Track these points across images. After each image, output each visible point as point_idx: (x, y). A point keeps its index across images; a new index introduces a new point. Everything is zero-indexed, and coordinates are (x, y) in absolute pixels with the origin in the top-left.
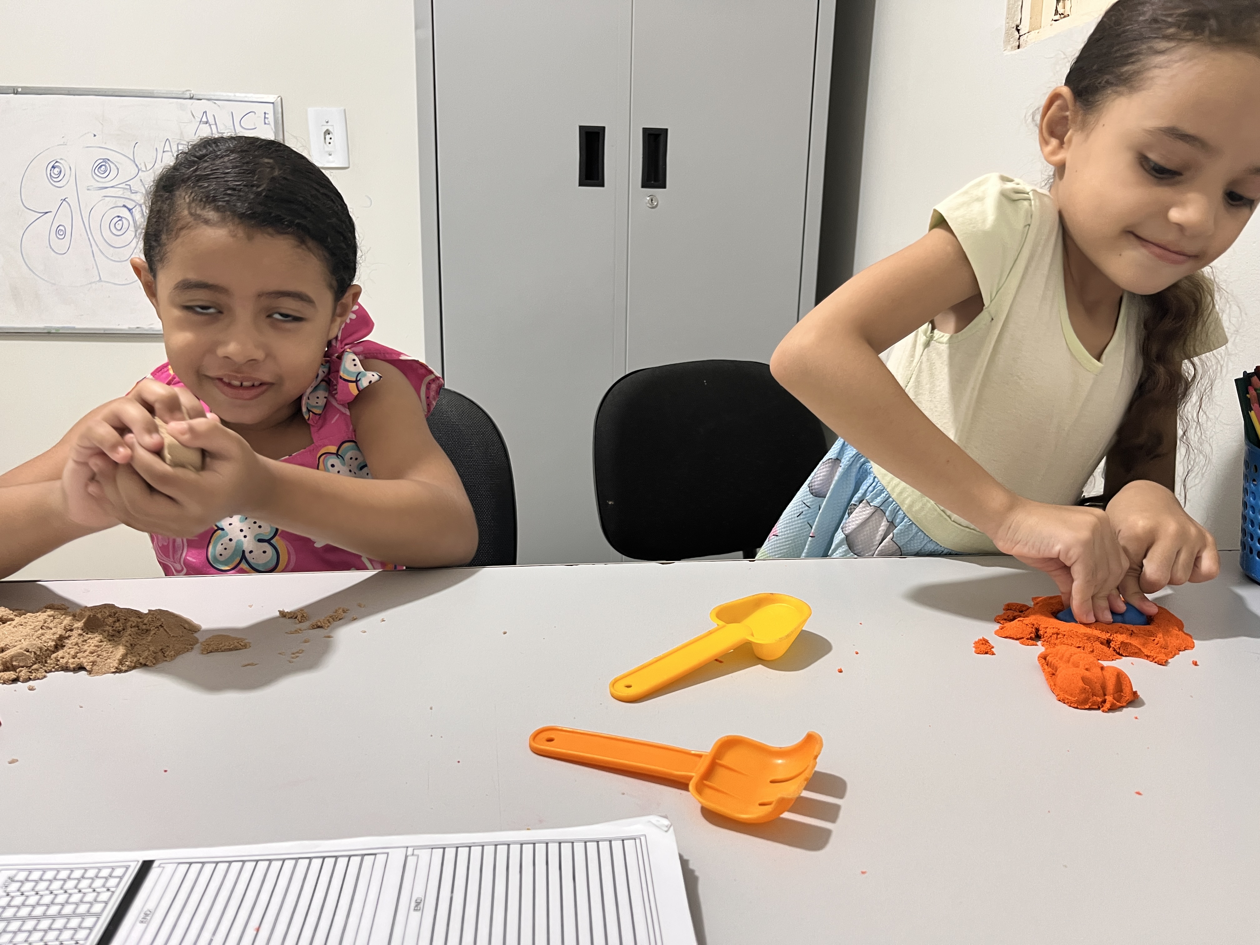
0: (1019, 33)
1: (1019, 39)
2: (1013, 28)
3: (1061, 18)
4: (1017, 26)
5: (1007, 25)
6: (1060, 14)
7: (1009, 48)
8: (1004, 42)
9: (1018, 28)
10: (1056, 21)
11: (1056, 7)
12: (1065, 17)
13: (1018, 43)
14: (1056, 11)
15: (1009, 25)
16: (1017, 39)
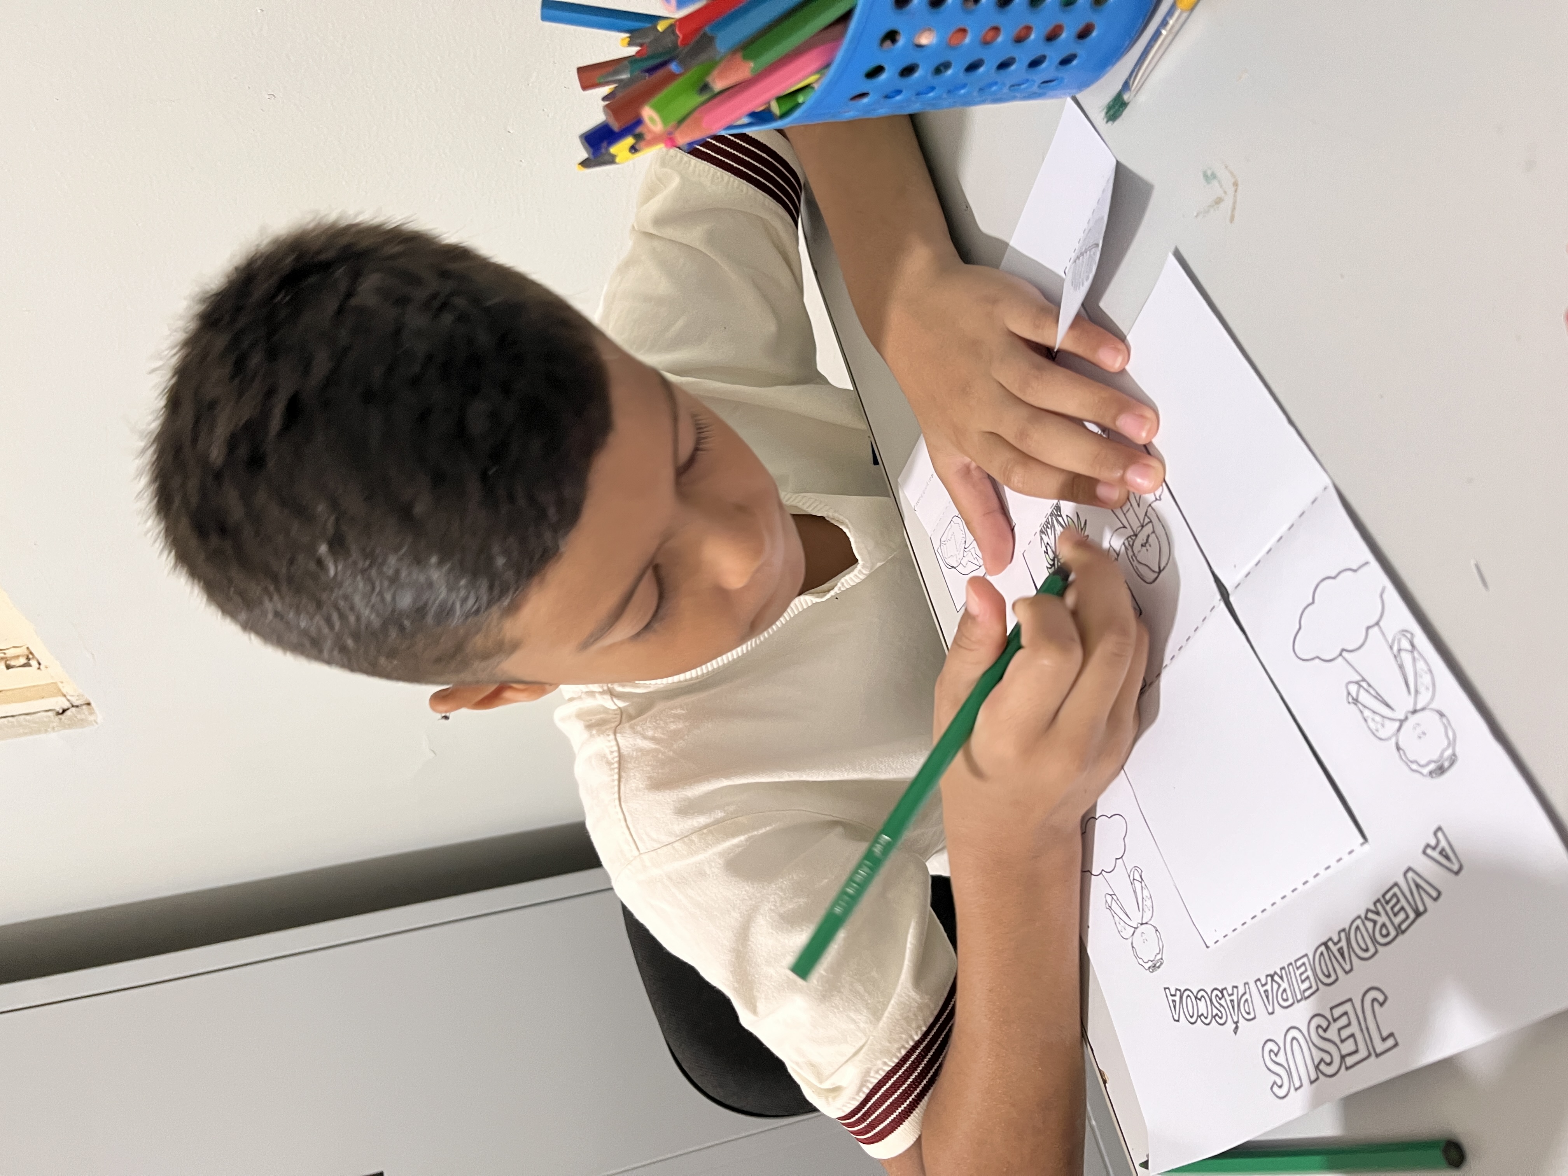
0: (68, 709)
1: (77, 706)
2: (60, 719)
3: (33, 656)
4: (58, 714)
5: (56, 729)
6: (28, 660)
7: (92, 718)
8: (85, 727)
9: (61, 711)
10: (39, 664)
11: (19, 667)
12: (31, 653)
13: (84, 707)
14: (24, 665)
15: (57, 726)
16: (77, 709)
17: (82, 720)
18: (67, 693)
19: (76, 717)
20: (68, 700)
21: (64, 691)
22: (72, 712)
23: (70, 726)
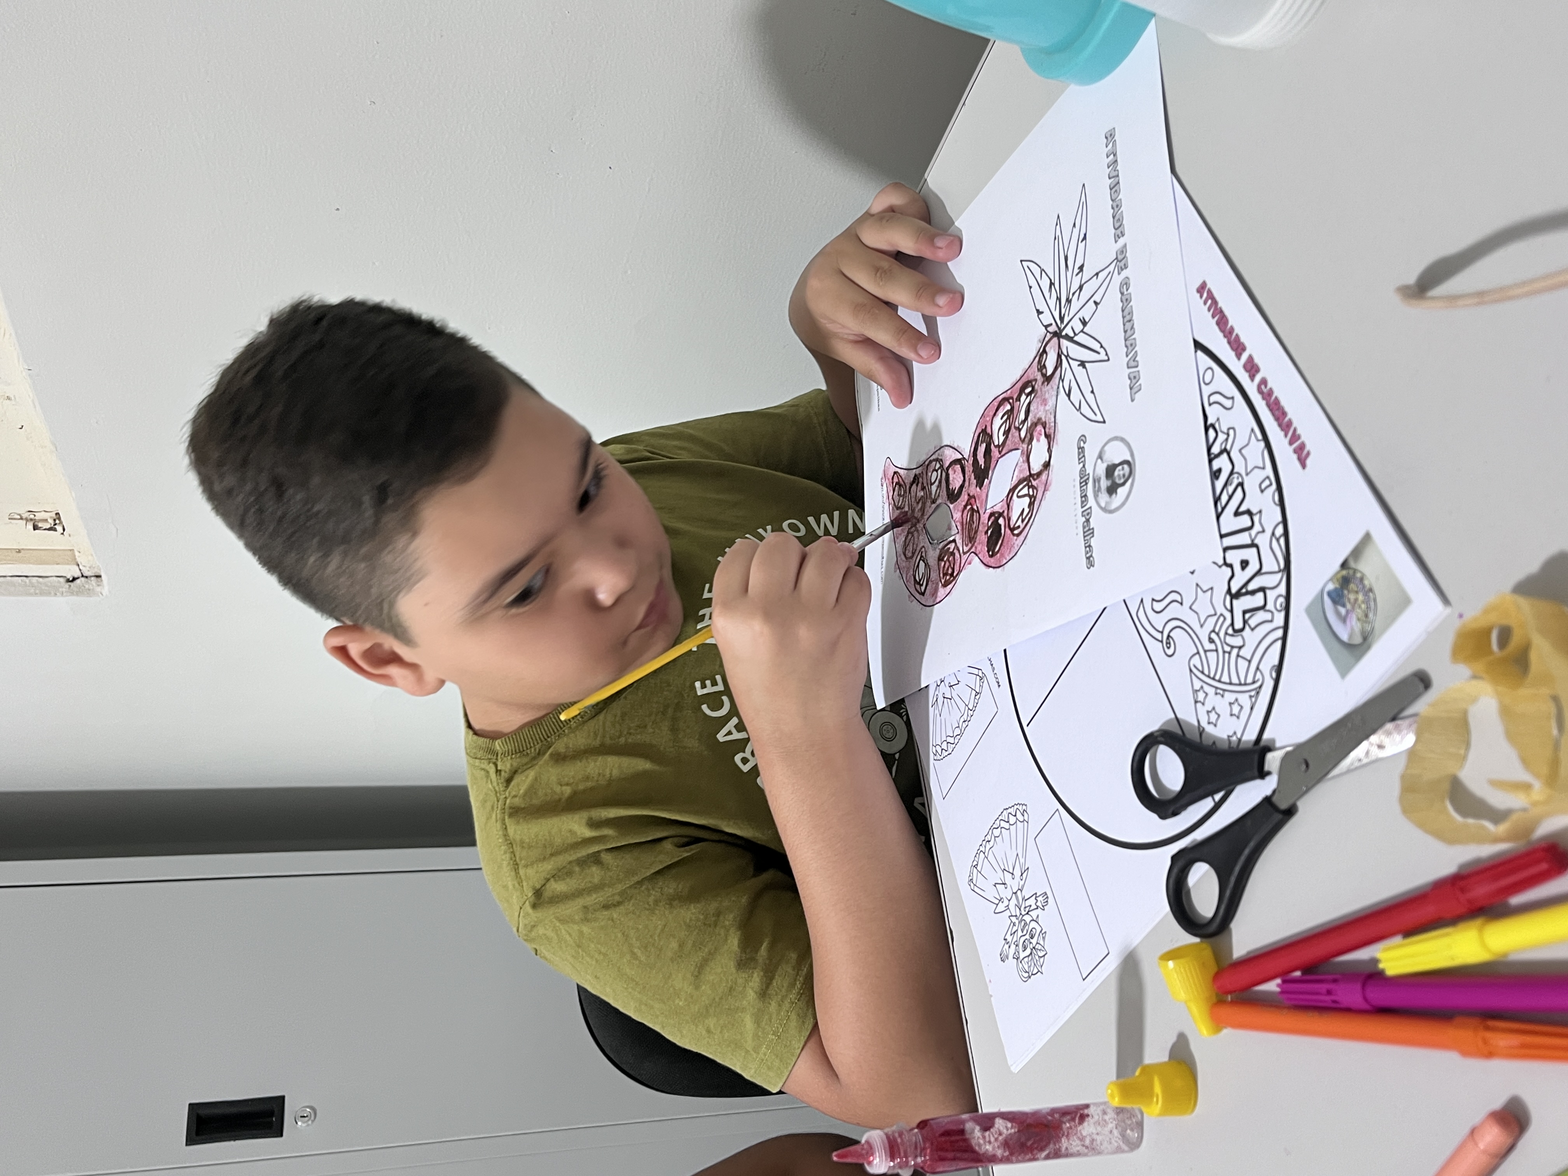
0: (78, 578)
1: (87, 577)
2: (70, 586)
3: (61, 523)
4: (68, 581)
5: (65, 594)
6: (55, 524)
7: (98, 589)
8: (91, 597)
9: (71, 579)
10: (64, 530)
11: (45, 529)
12: (59, 519)
13: (93, 578)
14: (50, 529)
15: (66, 592)
16: (86, 579)
17: (89, 590)
18: (81, 564)
19: (85, 587)
20: (80, 570)
21: (79, 560)
22: (81, 581)
23: (78, 593)
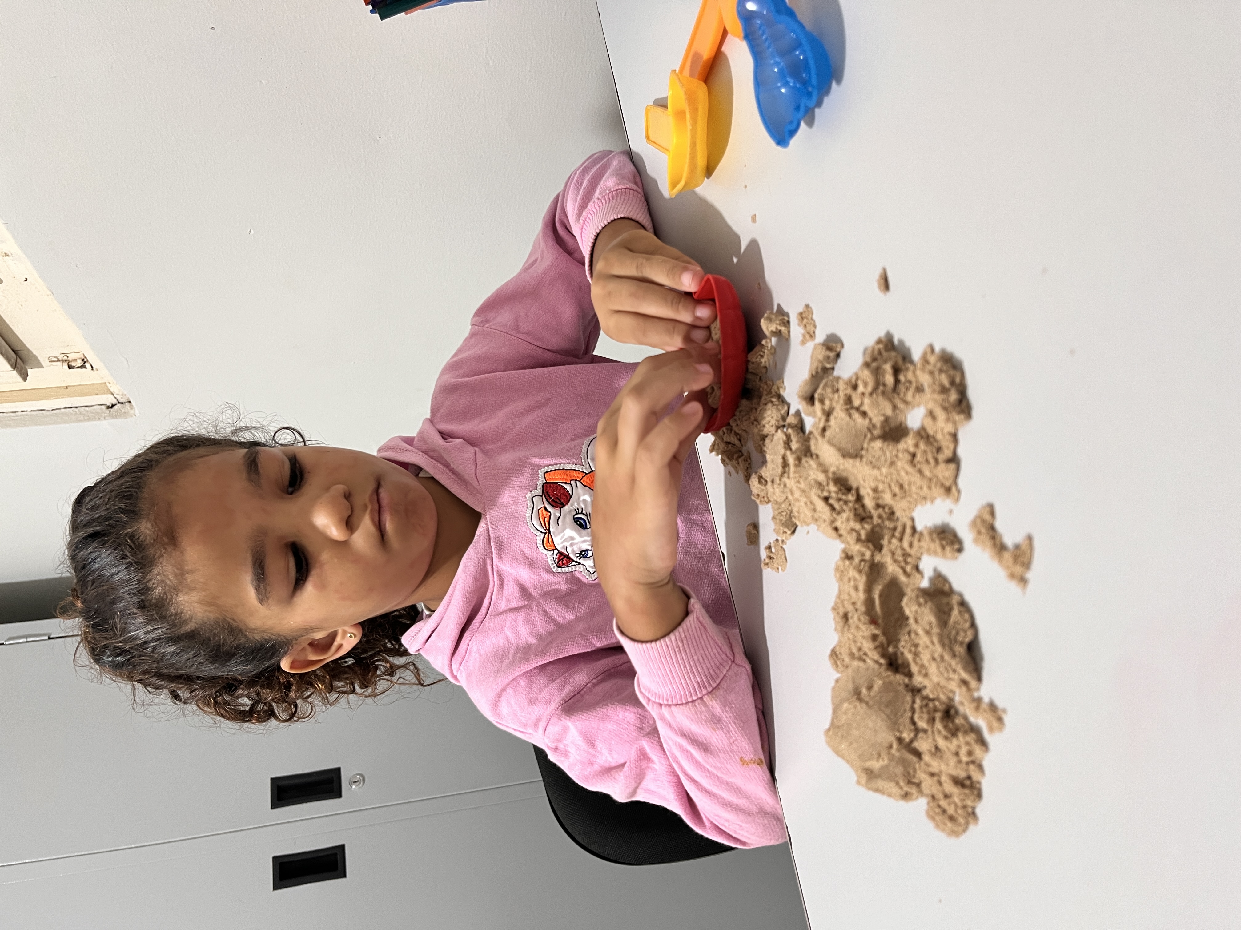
0: (115, 405)
3: (88, 361)
5: (106, 418)
6: (85, 363)
7: (132, 412)
8: (126, 418)
9: (110, 406)
10: (92, 367)
11: (78, 368)
12: (85, 357)
13: (127, 404)
14: (82, 367)
15: (108, 416)
16: (122, 405)
17: (125, 413)
18: (114, 392)
19: (121, 411)
20: (115, 398)
21: (112, 390)
22: (118, 407)
23: (118, 417)
